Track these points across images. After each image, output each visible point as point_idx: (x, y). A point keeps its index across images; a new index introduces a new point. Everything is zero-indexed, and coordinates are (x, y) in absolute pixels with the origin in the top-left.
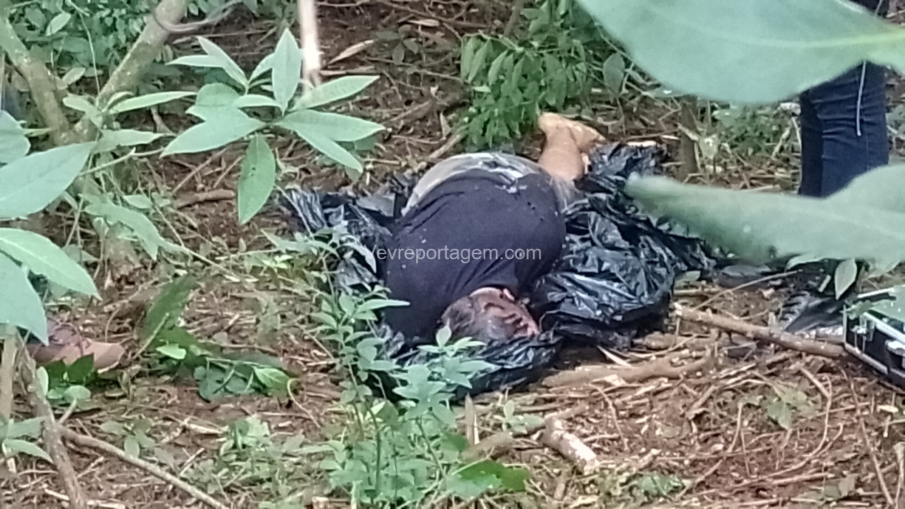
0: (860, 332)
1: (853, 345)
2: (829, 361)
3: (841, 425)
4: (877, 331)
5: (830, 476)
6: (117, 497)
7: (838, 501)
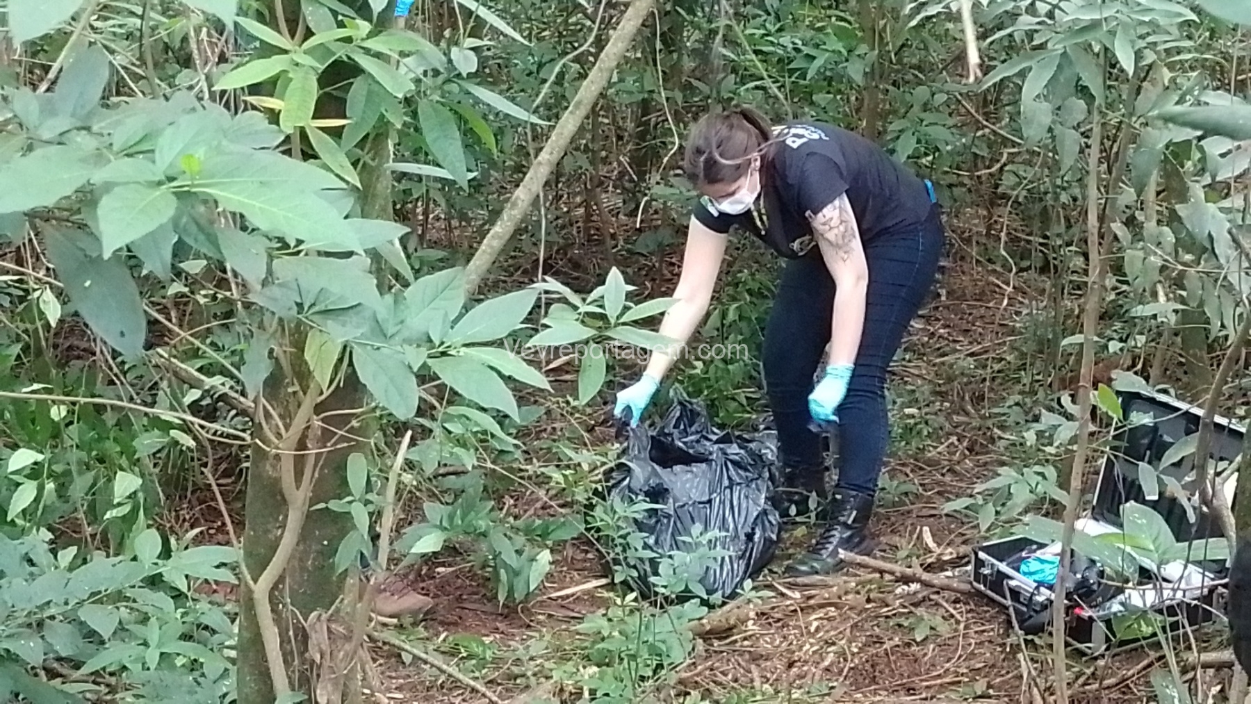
0: (986, 572)
1: (979, 583)
2: (959, 595)
3: (973, 641)
4: (998, 571)
5: (967, 680)
6: (396, 689)
7: (974, 698)
